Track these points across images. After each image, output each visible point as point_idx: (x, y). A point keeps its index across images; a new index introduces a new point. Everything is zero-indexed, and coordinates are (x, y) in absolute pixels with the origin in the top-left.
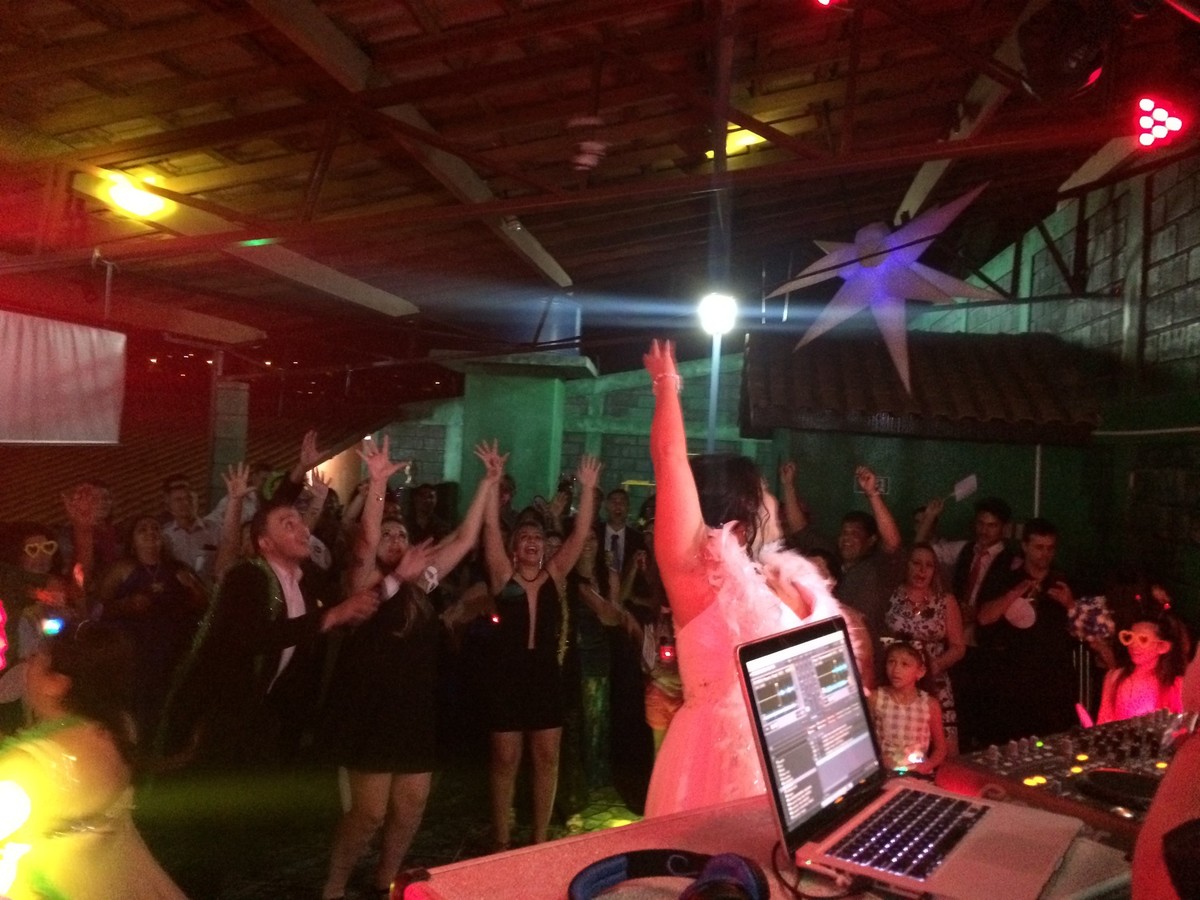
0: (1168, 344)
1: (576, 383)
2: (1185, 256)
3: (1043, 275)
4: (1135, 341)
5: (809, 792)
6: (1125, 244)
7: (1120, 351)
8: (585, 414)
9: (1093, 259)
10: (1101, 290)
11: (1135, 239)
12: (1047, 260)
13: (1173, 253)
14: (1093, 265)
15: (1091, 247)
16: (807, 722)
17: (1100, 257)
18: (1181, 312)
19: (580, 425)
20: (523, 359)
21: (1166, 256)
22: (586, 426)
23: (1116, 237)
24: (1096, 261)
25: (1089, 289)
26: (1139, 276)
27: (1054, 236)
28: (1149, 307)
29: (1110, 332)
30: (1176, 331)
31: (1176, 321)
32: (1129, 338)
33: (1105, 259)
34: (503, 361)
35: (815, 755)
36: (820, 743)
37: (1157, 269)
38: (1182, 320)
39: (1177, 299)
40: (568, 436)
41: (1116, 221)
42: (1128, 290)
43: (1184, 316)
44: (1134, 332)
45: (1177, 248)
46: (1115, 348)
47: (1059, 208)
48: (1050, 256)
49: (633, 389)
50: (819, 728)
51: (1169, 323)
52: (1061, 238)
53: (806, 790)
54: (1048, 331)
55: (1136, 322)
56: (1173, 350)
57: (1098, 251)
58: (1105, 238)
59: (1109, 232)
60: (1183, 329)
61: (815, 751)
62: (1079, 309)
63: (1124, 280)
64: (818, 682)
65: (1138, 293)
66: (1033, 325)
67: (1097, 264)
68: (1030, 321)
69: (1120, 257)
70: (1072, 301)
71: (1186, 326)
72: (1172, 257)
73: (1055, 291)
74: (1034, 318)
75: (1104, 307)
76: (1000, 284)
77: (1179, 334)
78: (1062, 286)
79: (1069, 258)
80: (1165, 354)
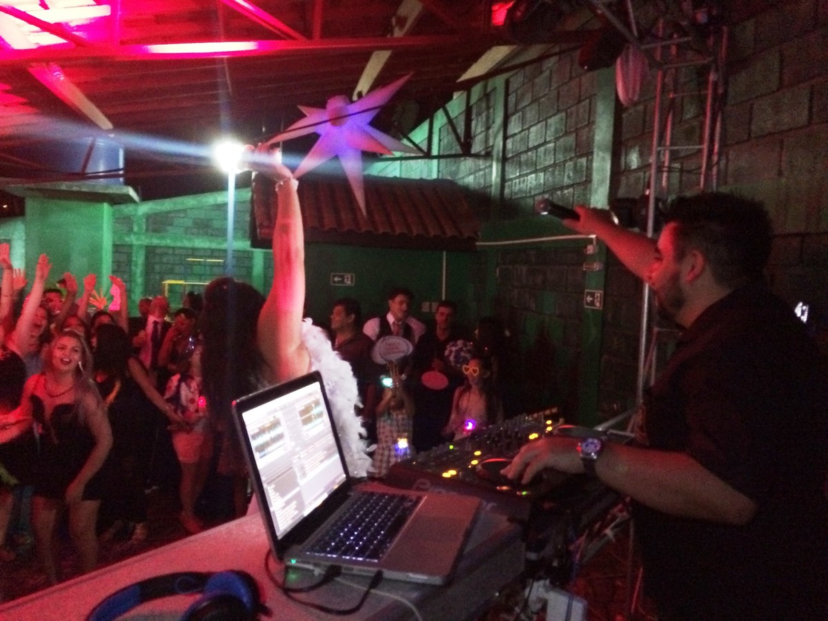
0: (517, 188)
1: (122, 207)
2: (527, 131)
3: (446, 141)
4: (499, 185)
5: (295, 506)
6: (493, 122)
7: (491, 192)
8: (131, 230)
9: (475, 132)
10: (480, 152)
11: (499, 120)
12: (448, 132)
13: (520, 129)
14: (475, 137)
15: (473, 123)
16: (293, 453)
17: (479, 130)
18: (524, 168)
19: (127, 239)
20: (75, 186)
21: (516, 131)
22: (133, 240)
23: (488, 118)
24: (477, 133)
25: (473, 151)
26: (501, 144)
27: (452, 115)
28: (507, 164)
29: (485, 179)
30: (522, 179)
31: (522, 173)
32: (496, 184)
33: (482, 132)
34: (57, 188)
35: (299, 478)
36: (302, 468)
37: (511, 139)
38: (525, 172)
39: (522, 159)
40: (118, 248)
41: (488, 108)
42: (495, 153)
43: (526, 170)
44: (499, 180)
45: (522, 127)
46: (489, 190)
47: (455, 97)
48: (450, 128)
49: (169, 212)
50: (302, 457)
51: (518, 174)
52: (456, 117)
53: (291, 505)
54: (449, 178)
55: (500, 173)
56: (520, 191)
57: (478, 127)
58: (482, 118)
59: (484, 115)
60: (526, 178)
61: (298, 475)
62: (467, 164)
63: (493, 146)
64: (301, 423)
65: (501, 154)
66: (440, 174)
67: (477, 135)
68: (439, 171)
69: (491, 131)
70: (463, 159)
71: (527, 176)
72: (520, 132)
73: (453, 152)
74: (440, 169)
75: (481, 163)
76: (420, 145)
77: (524, 181)
78: (457, 149)
79: (461, 130)
80: (516, 194)
